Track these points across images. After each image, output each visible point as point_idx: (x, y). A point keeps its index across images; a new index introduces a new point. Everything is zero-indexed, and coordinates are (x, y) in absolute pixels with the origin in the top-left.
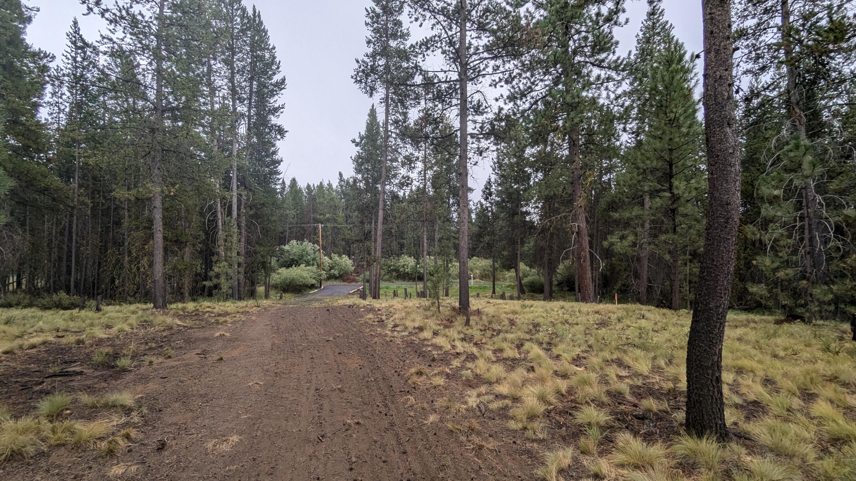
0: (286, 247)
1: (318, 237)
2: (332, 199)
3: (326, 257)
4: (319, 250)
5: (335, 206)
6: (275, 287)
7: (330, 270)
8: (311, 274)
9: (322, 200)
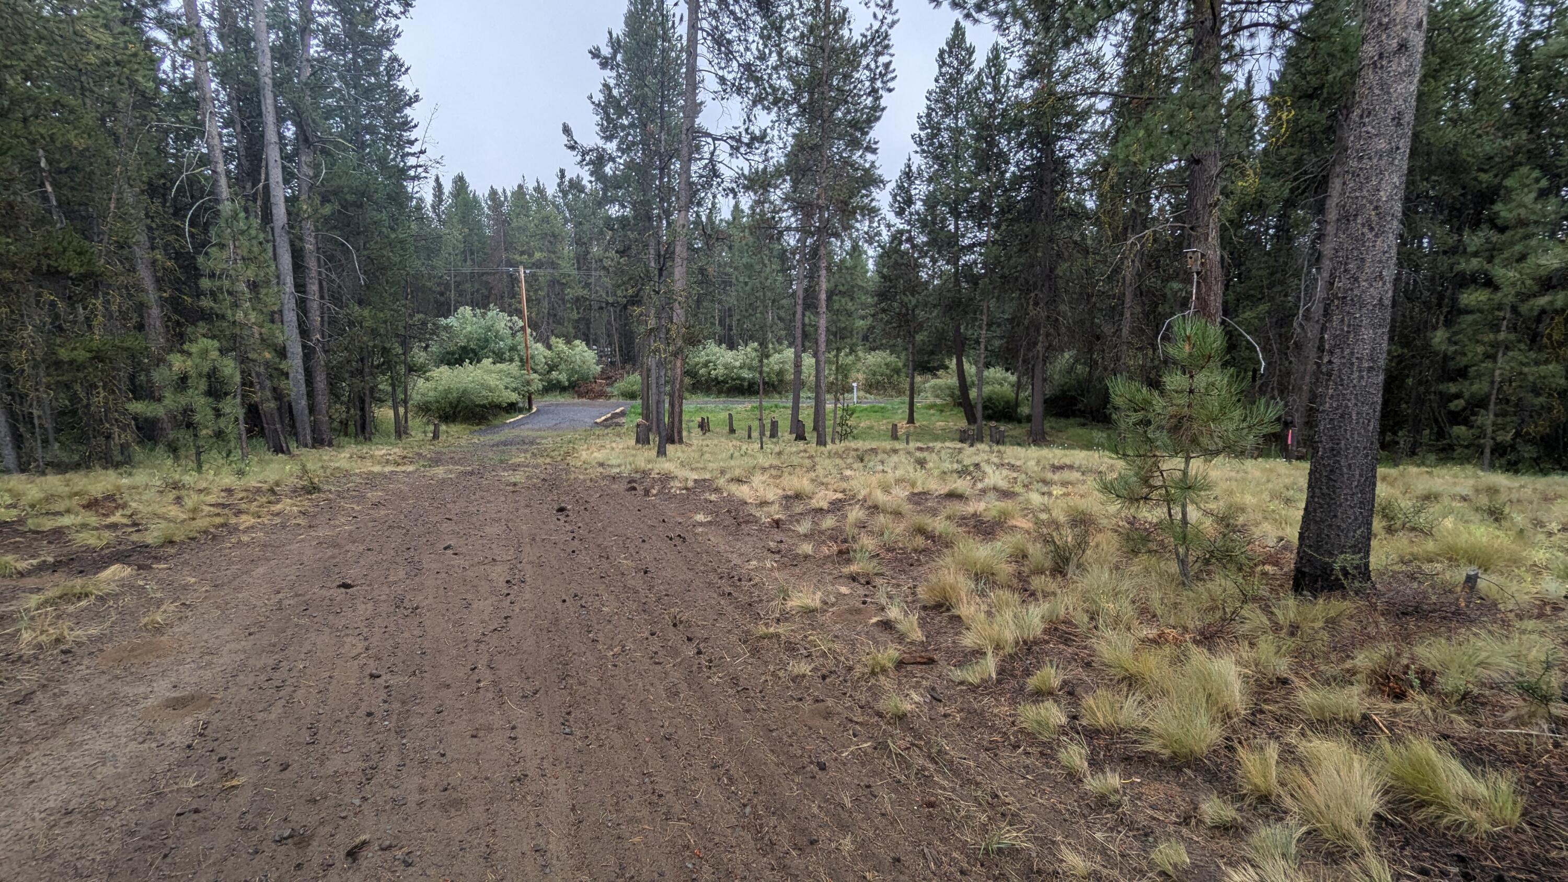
0: (451, 321)
1: (520, 303)
2: (546, 220)
3: (539, 345)
4: (523, 329)
5: (554, 236)
6: (425, 409)
7: (549, 372)
8: (508, 380)
9: (522, 221)
